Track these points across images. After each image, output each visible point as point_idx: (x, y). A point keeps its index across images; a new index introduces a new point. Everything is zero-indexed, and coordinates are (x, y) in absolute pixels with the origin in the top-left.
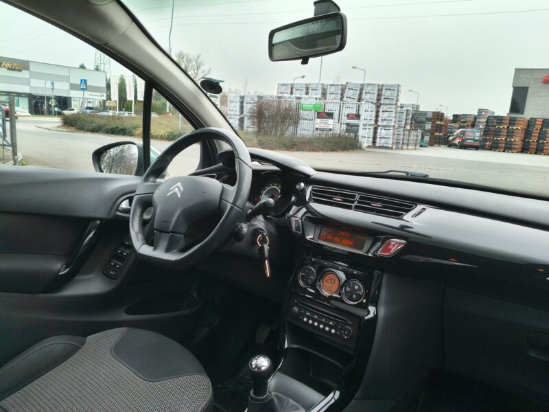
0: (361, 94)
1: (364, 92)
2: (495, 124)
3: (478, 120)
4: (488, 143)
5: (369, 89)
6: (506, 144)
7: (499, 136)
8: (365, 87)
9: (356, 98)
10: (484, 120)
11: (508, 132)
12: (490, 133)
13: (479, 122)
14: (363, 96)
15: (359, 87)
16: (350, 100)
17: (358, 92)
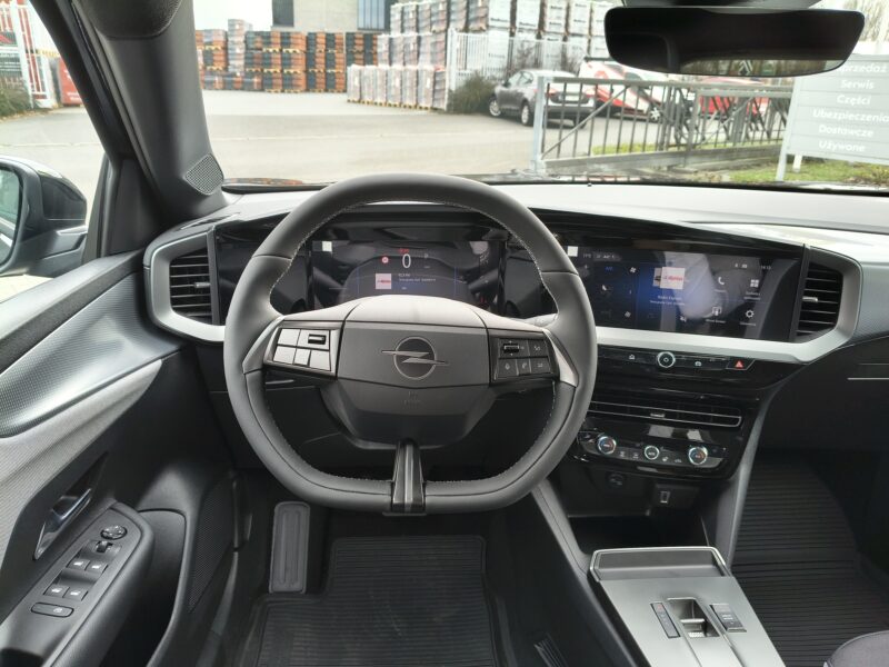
2: (259, 45)
3: (230, 39)
4: (256, 80)
6: (283, 79)
7: (270, 65)
10: (242, 39)
11: (282, 59)
12: (255, 61)
13: (233, 43)
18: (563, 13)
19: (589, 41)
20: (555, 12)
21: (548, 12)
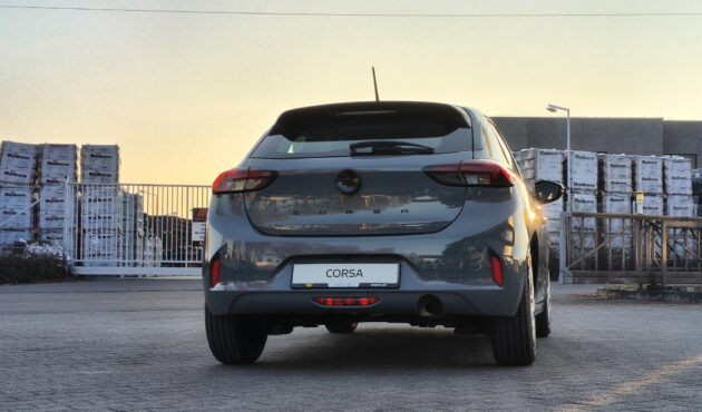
0: (37, 167)
1: (44, 162)
5: (54, 156)
8: (46, 153)
9: (29, 175)
14: (45, 169)
15: (34, 151)
16: (13, 179)
17: (31, 163)
18: (628, 172)
19: (665, 201)
20: (616, 171)
21: (608, 170)
